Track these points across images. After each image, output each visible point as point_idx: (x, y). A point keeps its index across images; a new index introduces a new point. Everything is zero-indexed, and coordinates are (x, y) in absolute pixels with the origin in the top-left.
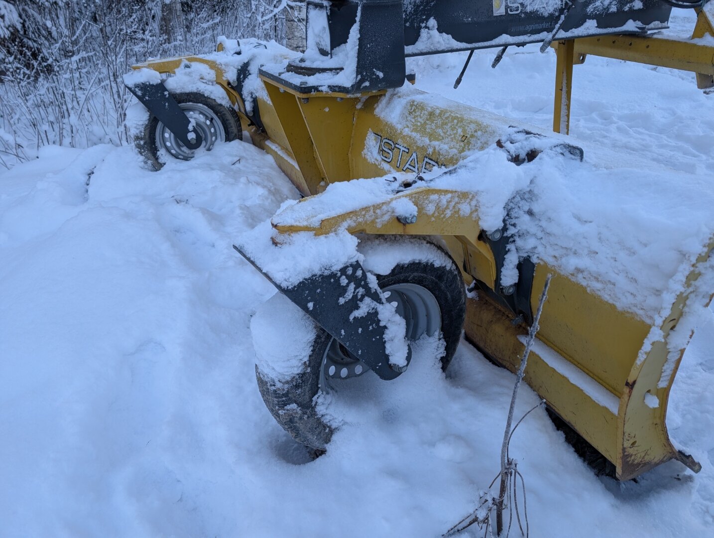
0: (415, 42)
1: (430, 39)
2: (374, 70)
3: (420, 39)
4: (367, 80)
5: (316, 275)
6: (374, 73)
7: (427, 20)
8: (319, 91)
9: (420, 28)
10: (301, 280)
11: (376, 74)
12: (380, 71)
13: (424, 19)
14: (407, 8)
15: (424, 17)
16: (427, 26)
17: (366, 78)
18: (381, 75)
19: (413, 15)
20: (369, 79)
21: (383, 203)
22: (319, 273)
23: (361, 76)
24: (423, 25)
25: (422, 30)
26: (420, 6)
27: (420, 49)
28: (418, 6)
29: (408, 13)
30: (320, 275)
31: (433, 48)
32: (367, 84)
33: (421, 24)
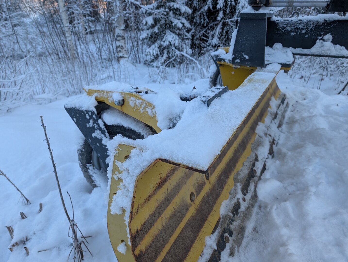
0: (311, 48)
1: (322, 47)
2: (243, 54)
3: (315, 46)
4: (238, 58)
5: (76, 108)
6: (243, 56)
7: (324, 35)
8: (225, 62)
9: (317, 39)
10: (71, 107)
11: (244, 56)
12: (247, 55)
13: (322, 35)
14: (309, 27)
15: (323, 33)
16: (323, 38)
17: (238, 57)
18: (247, 57)
19: (313, 31)
20: (239, 58)
21: (111, 92)
22: (78, 108)
23: (235, 56)
24: (319, 38)
25: (318, 41)
26: (321, 26)
27: (313, 52)
28: (319, 26)
29: (309, 29)
30: (78, 109)
31: (324, 53)
32: (238, 61)
33: (318, 37)
